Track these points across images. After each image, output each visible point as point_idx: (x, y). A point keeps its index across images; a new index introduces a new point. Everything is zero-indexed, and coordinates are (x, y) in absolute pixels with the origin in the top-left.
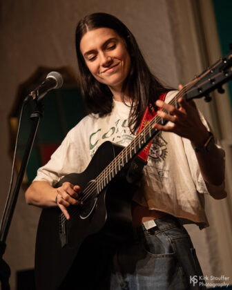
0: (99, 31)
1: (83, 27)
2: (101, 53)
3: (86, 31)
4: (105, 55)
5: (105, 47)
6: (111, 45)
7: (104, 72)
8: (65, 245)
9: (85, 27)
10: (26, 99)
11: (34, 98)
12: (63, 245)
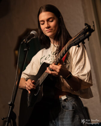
0: (47, 13)
1: (41, 10)
2: (46, 22)
3: (42, 12)
4: (47, 24)
5: (48, 20)
6: (51, 20)
7: (47, 31)
8: (29, 106)
9: (42, 10)
10: (22, 43)
11: (25, 42)
12: (28, 106)
